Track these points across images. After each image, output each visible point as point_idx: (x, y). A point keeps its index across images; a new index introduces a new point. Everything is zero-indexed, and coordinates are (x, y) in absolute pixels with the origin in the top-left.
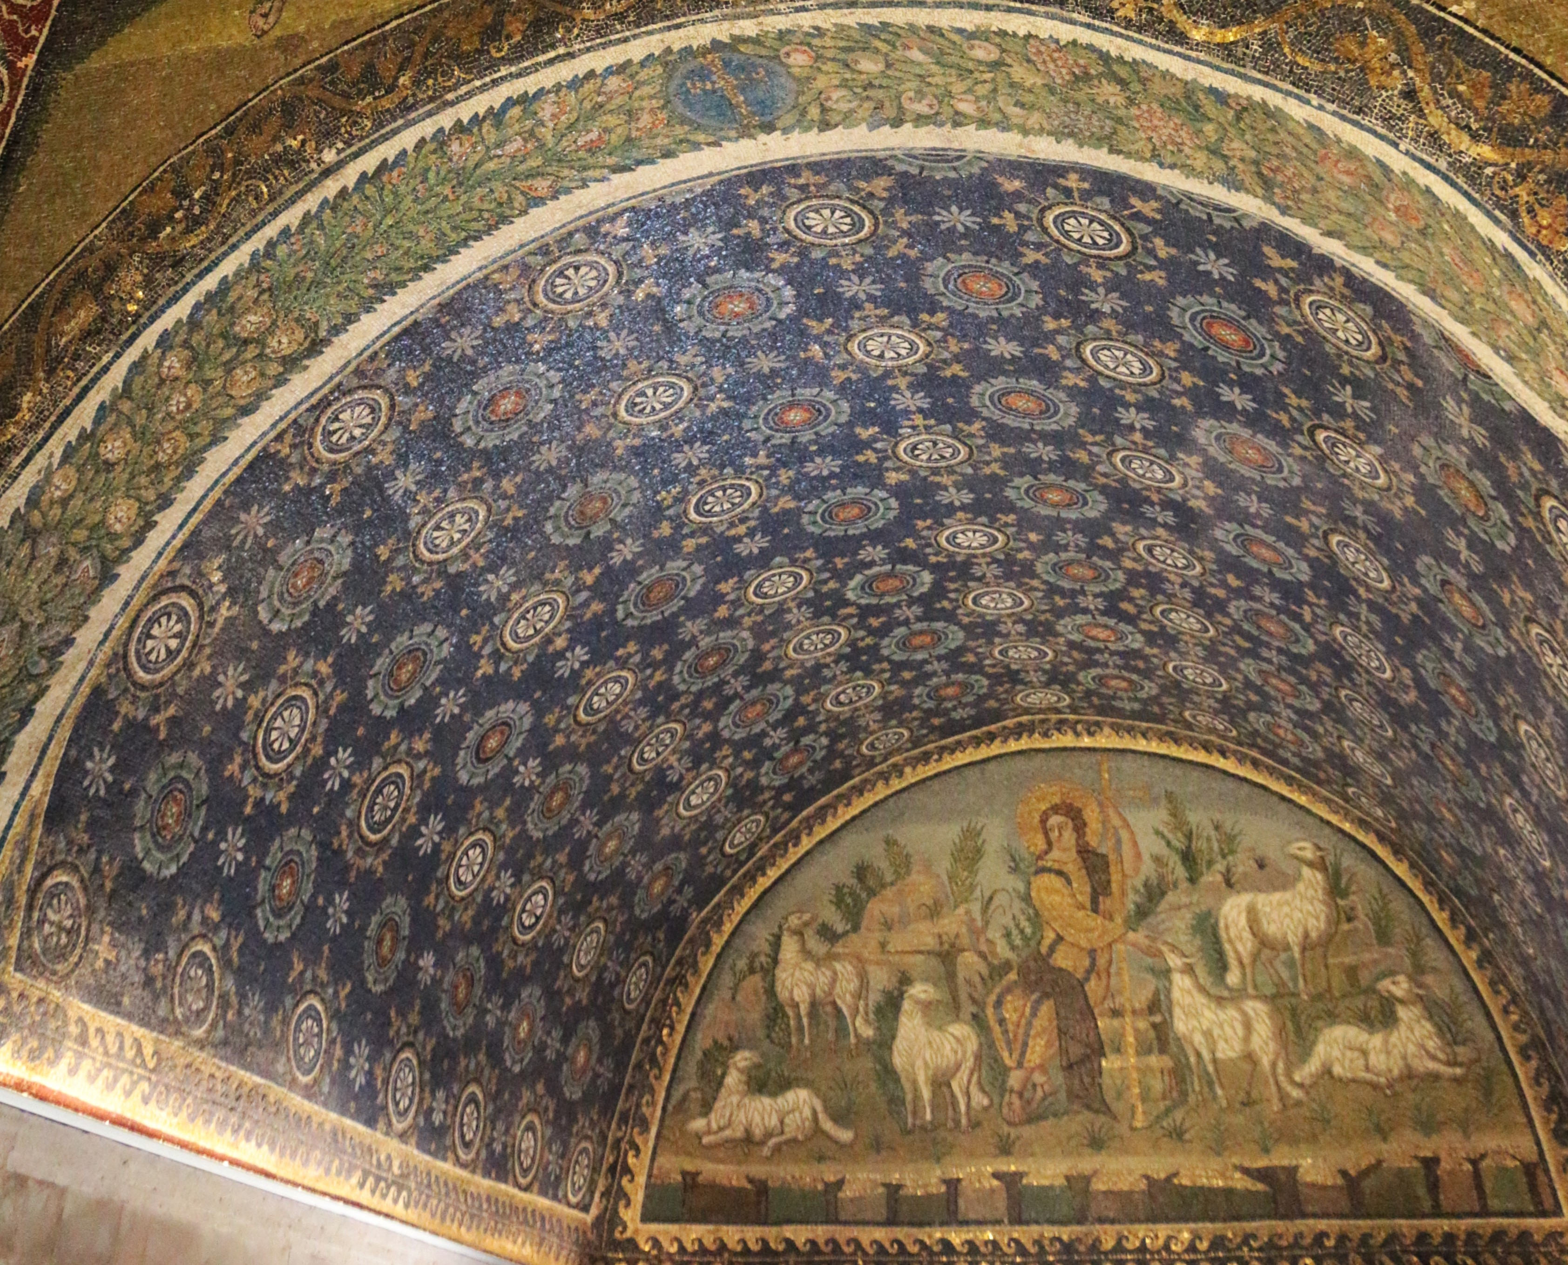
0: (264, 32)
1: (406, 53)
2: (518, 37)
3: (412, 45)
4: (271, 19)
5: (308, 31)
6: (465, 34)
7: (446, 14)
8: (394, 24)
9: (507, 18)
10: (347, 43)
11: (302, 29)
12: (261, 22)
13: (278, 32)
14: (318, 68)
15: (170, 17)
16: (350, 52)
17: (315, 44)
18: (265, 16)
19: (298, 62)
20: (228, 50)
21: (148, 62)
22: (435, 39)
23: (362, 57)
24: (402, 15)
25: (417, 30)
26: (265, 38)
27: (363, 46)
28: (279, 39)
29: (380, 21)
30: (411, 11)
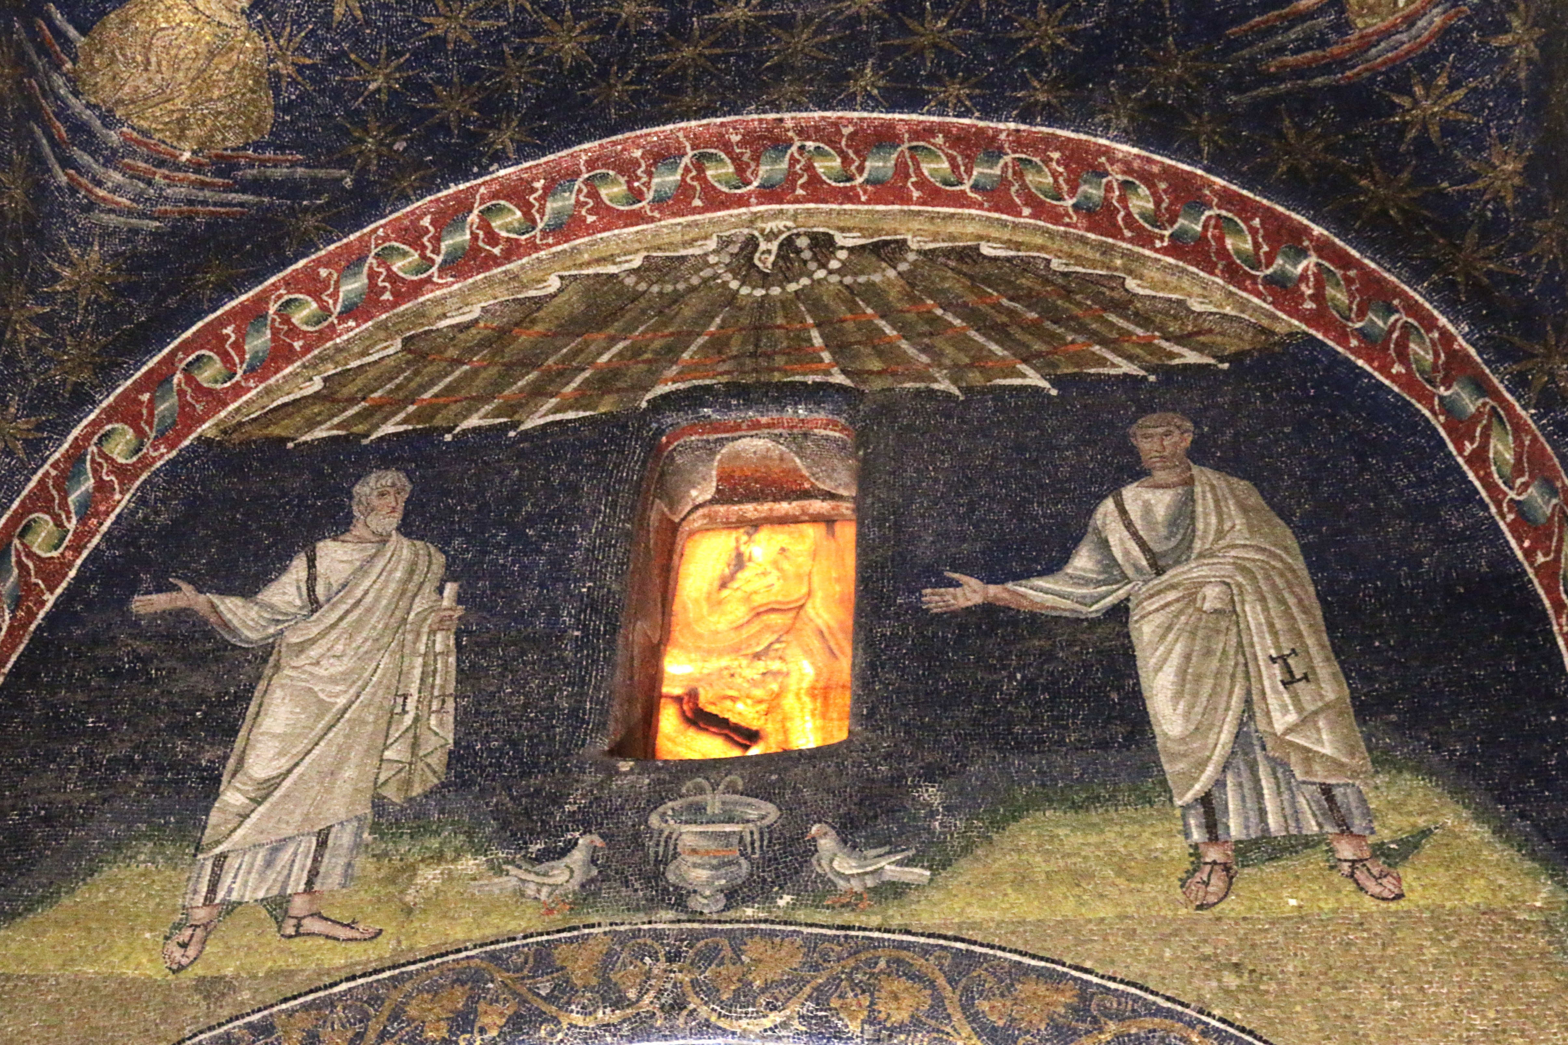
0: (181, 968)
1: (358, 1028)
2: (494, 1033)
3: (365, 1018)
4: (192, 952)
5: (237, 976)
6: (431, 1017)
7: (408, 986)
8: (344, 986)
9: (482, 1006)
10: (286, 1000)
11: (229, 971)
12: (178, 953)
13: (198, 970)
14: (250, 1026)
15: (62, 925)
16: (291, 1013)
17: (246, 995)
18: (184, 946)
19: (226, 1013)
20: (134, 980)
21: (30, 979)
22: (395, 1017)
23: (307, 1021)
24: (353, 978)
25: (375, 1000)
26: (182, 975)
27: (306, 1007)
28: (201, 980)
29: (327, 980)
30: (364, 975)
